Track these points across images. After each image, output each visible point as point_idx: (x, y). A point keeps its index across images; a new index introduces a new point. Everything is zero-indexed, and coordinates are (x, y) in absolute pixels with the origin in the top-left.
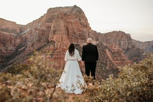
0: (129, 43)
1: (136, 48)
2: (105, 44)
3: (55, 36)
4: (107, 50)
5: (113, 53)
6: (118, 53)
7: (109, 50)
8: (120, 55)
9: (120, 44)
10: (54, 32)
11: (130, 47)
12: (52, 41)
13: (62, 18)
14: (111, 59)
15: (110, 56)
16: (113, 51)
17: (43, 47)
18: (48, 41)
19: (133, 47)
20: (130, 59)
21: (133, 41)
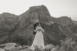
0: (70, 22)
1: (74, 25)
2: (58, 23)
3: (33, 20)
4: (59, 26)
5: (63, 28)
6: (65, 27)
9: (66, 23)
10: (33, 18)
11: (71, 24)
12: (32, 23)
13: (36, 11)
14: (62, 31)
15: (61, 29)
16: (62, 26)
17: (28, 26)
18: (30, 22)
20: (71, 30)
21: (72, 21)
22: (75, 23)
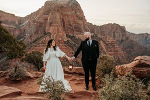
0: (123, 35)
1: (129, 40)
2: (99, 36)
3: (51, 28)
4: (101, 41)
5: (107, 45)
6: (112, 44)
7: (104, 42)
8: (114, 46)
9: (114, 36)
10: (51, 24)
11: (124, 39)
12: (48, 33)
13: (58, 11)
14: (105, 51)
15: (104, 47)
16: (107, 43)
17: (40, 38)
18: (45, 32)
19: (127, 39)
20: (123, 51)
21: (127, 34)
22: (131, 38)
